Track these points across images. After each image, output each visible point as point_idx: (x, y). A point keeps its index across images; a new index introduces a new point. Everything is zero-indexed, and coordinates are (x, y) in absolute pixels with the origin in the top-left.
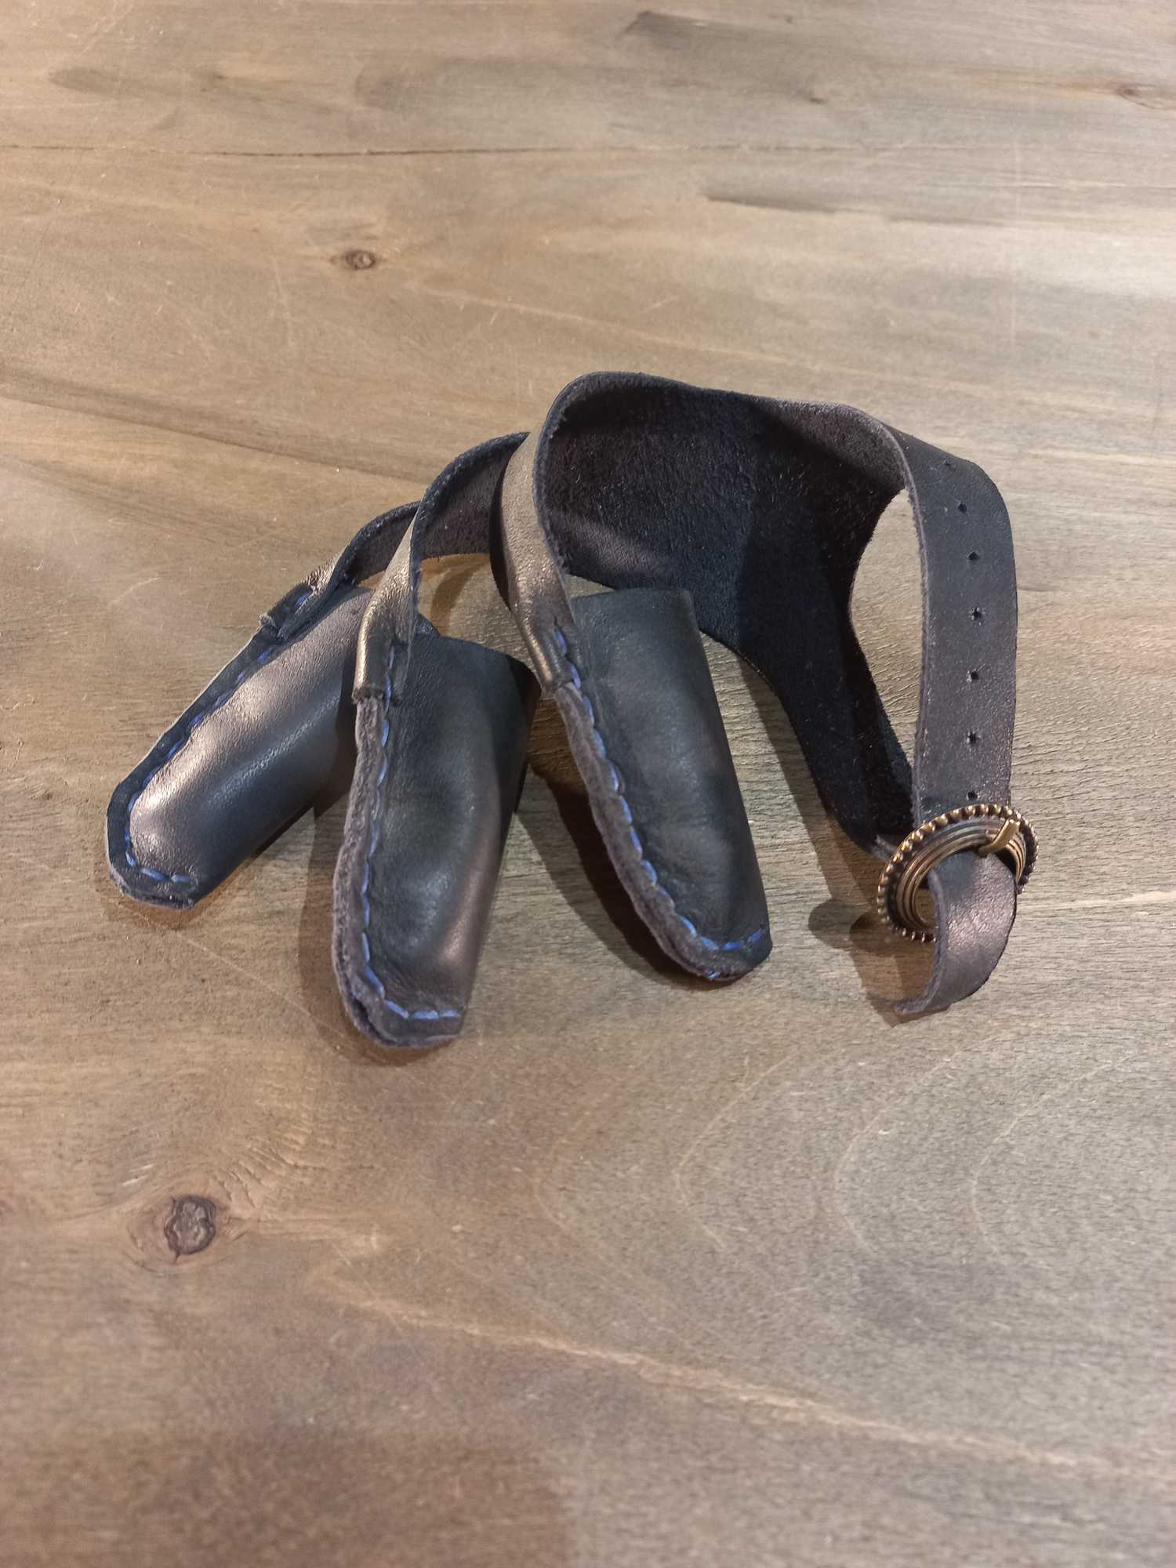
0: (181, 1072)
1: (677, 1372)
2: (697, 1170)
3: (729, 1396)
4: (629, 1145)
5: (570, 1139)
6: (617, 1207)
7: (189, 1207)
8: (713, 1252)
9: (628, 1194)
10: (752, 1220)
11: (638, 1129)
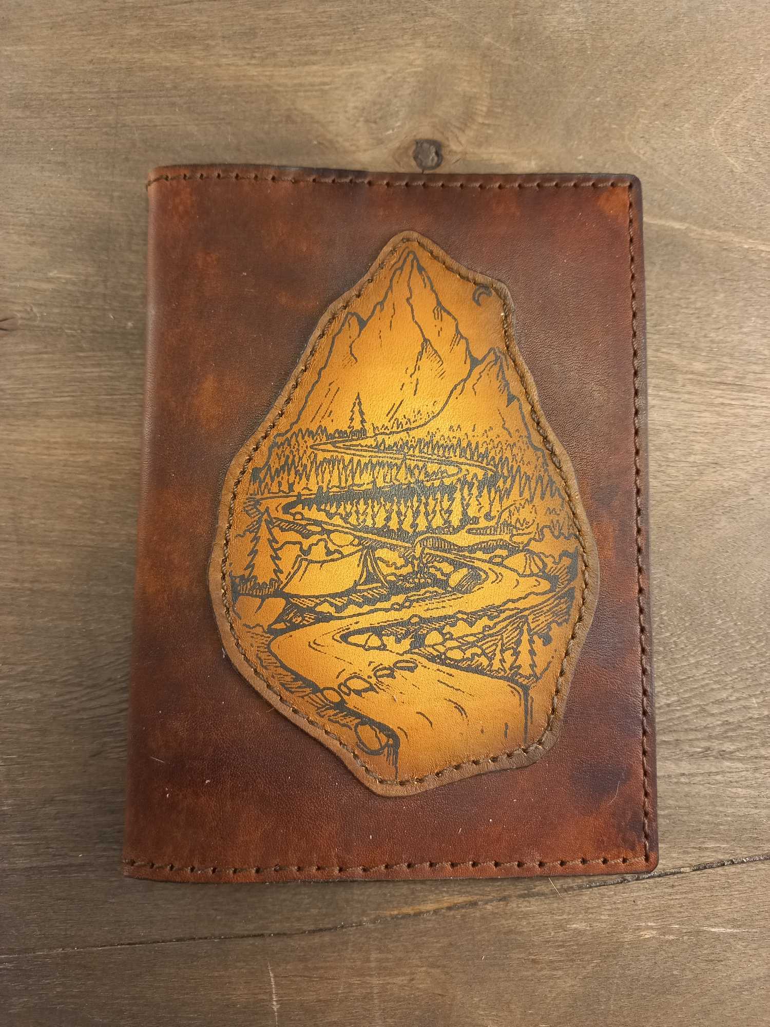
0: (408, 71)
1: (708, 232)
2: (725, 126)
3: (737, 245)
4: (683, 112)
5: (646, 109)
6: (676, 147)
7: (426, 145)
8: (732, 171)
9: (682, 140)
10: (758, 154)
11: (689, 103)
